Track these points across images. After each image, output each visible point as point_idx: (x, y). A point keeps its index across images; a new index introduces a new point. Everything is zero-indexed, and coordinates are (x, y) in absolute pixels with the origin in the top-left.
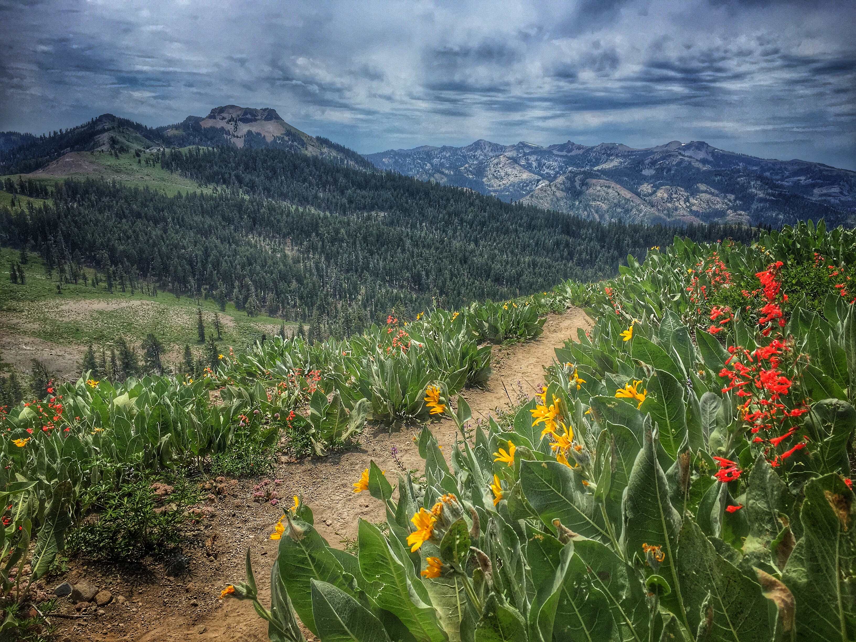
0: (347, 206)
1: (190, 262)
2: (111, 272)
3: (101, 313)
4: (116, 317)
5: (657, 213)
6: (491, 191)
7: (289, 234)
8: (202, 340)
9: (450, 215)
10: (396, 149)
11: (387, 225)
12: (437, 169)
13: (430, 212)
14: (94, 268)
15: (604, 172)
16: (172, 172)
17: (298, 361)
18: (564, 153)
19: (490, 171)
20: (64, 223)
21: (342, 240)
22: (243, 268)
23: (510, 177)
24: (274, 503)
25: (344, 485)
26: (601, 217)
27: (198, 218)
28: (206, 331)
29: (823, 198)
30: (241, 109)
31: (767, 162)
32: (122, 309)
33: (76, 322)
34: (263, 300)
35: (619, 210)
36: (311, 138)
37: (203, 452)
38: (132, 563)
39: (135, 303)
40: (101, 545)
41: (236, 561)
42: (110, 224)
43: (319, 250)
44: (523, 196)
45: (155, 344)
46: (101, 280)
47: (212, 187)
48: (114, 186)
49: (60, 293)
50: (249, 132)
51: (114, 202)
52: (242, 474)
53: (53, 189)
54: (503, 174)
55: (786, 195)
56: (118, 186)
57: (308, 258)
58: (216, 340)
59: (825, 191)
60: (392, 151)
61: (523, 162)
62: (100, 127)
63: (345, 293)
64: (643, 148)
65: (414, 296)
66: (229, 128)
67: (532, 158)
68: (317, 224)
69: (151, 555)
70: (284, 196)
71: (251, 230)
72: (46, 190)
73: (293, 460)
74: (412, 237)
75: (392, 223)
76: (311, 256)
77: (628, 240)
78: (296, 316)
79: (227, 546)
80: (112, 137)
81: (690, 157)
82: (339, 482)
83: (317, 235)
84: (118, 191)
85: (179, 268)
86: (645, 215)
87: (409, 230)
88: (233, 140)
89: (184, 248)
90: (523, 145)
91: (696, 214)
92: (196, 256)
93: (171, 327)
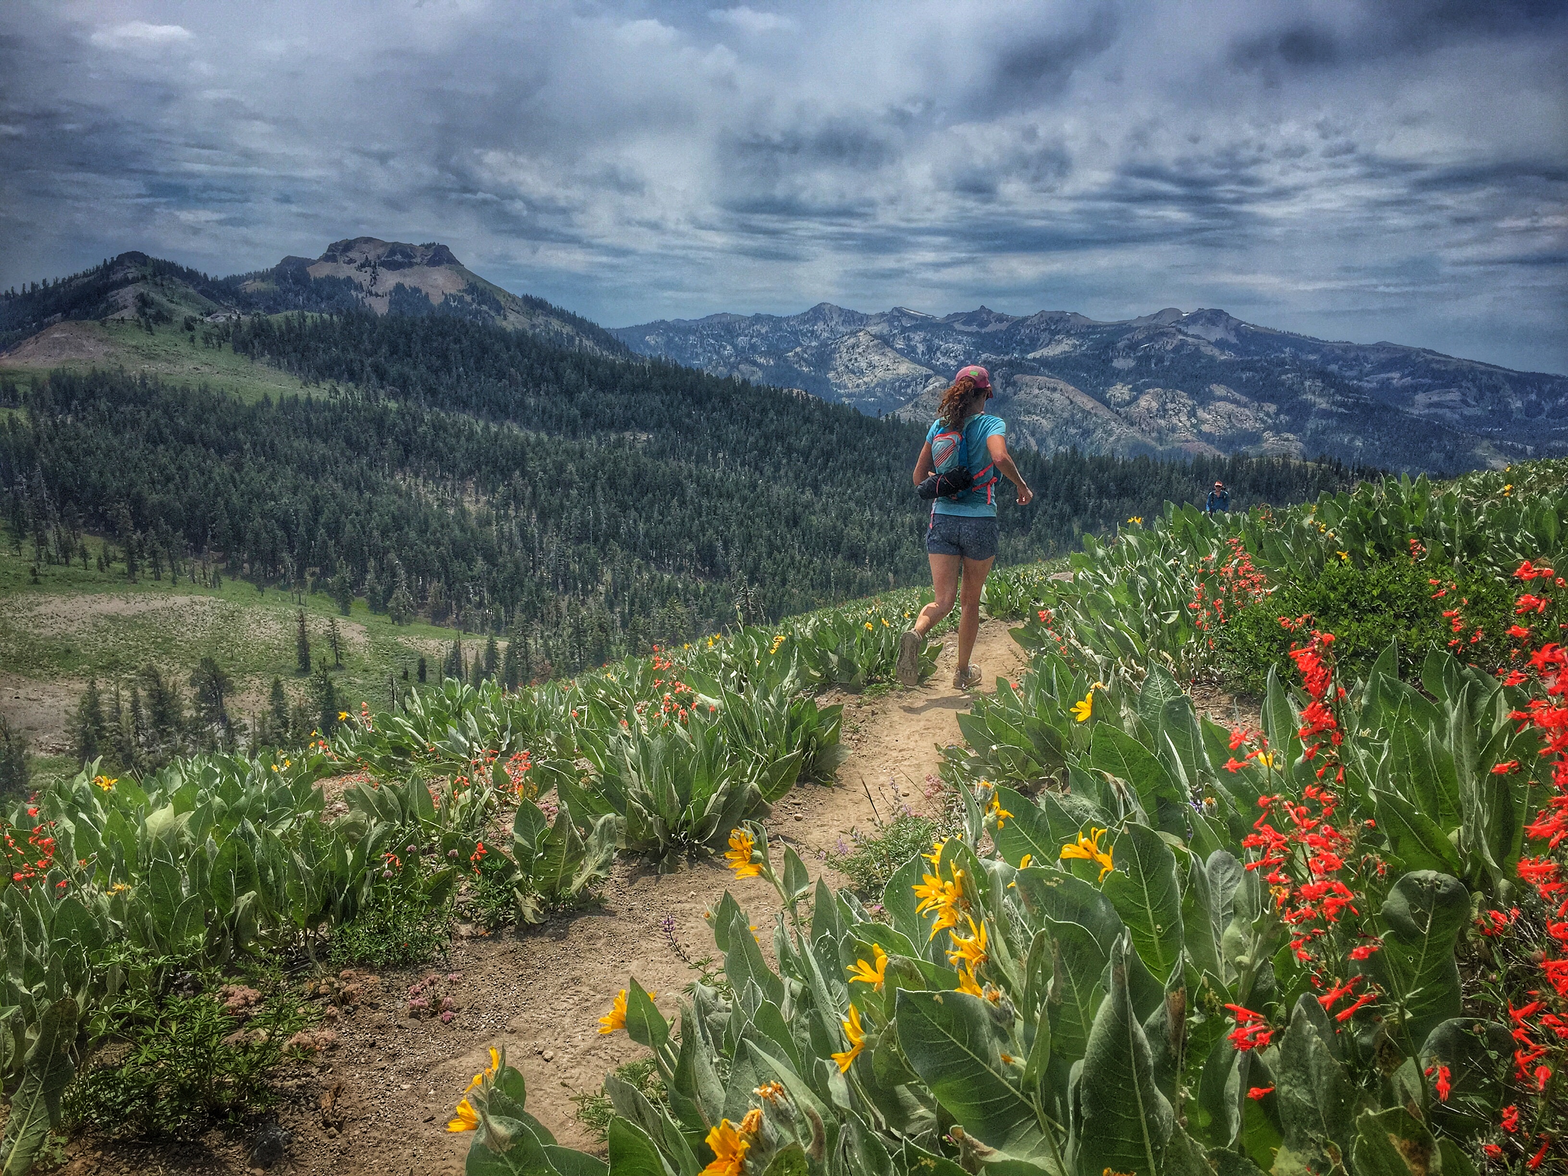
0: (580, 422)
1: (285, 525)
2: (134, 543)
3: (113, 619)
4: (143, 625)
5: (1138, 436)
6: (841, 396)
7: (471, 472)
8: (304, 668)
9: (767, 438)
10: (669, 319)
11: (652, 456)
12: (744, 356)
13: (733, 433)
14: (103, 535)
15: (1045, 363)
16: (253, 358)
17: (489, 727)
18: (974, 328)
19: (841, 359)
20: (46, 452)
21: (570, 484)
22: (384, 533)
23: (877, 371)
24: (446, 1019)
25: (576, 981)
26: (1041, 442)
27: (301, 444)
28: (313, 652)
29: (1433, 410)
30: (384, 244)
31: (1332, 346)
32: (154, 612)
33: (66, 637)
34: (422, 594)
35: (1072, 431)
36: (514, 299)
37: (313, 921)
38: (183, 1144)
39: (180, 600)
40: (128, 1111)
41: (376, 1134)
42: (135, 453)
43: (527, 502)
44: (901, 404)
45: (215, 677)
46: (115, 558)
47: (328, 386)
48: (144, 384)
49: (36, 582)
50: (399, 287)
51: (143, 413)
52: (387, 963)
53: (29, 390)
54: (864, 365)
55: (1366, 405)
56: (150, 383)
57: (506, 516)
58: (332, 669)
59: (1435, 399)
60: (663, 321)
61: (900, 344)
62: (119, 276)
63: (575, 579)
64: (1115, 320)
65: (703, 586)
66: (361, 279)
67: (917, 337)
68: (524, 453)
69: (220, 1128)
70: (464, 404)
71: (401, 464)
72: (14, 391)
73: (482, 931)
74: (698, 478)
75: (661, 454)
76: (512, 513)
77: (1087, 485)
78: (483, 625)
79: (360, 1106)
80: (142, 295)
81: (1198, 337)
82: (565, 975)
83: (524, 474)
84: (150, 393)
85: (264, 535)
86: (1118, 439)
87: (693, 466)
88: (369, 300)
89: (273, 497)
90: (898, 314)
91: (1208, 438)
92: (296, 511)
93: (246, 645)
